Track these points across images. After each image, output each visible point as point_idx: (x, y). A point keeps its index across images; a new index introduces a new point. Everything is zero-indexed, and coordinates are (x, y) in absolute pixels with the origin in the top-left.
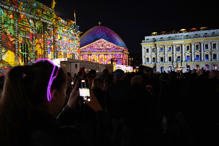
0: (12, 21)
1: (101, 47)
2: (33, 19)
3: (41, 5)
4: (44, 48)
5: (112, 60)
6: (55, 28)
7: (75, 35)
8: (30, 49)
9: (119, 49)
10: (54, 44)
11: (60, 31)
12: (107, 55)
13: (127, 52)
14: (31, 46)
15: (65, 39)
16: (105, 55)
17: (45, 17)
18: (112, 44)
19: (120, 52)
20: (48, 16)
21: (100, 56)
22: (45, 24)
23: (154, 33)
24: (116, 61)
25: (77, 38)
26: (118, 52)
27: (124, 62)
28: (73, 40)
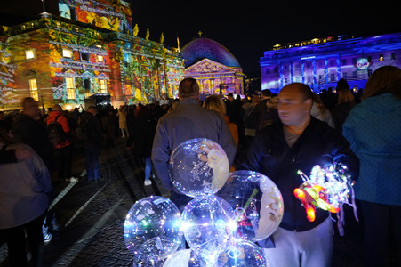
0: (137, 64)
1: (205, 70)
2: (149, 58)
3: (154, 43)
4: (158, 84)
5: (221, 87)
6: (165, 62)
7: (180, 64)
8: (149, 86)
9: (229, 70)
10: (165, 78)
11: (168, 64)
12: (214, 80)
13: (241, 74)
14: (150, 83)
15: (171, 70)
16: (211, 80)
17: (158, 54)
18: (219, 65)
19: (231, 74)
20: (160, 52)
21: (205, 82)
22: (158, 60)
23: (277, 46)
24: (227, 88)
25: (182, 66)
26: (228, 74)
27: (237, 87)
28: (178, 69)
